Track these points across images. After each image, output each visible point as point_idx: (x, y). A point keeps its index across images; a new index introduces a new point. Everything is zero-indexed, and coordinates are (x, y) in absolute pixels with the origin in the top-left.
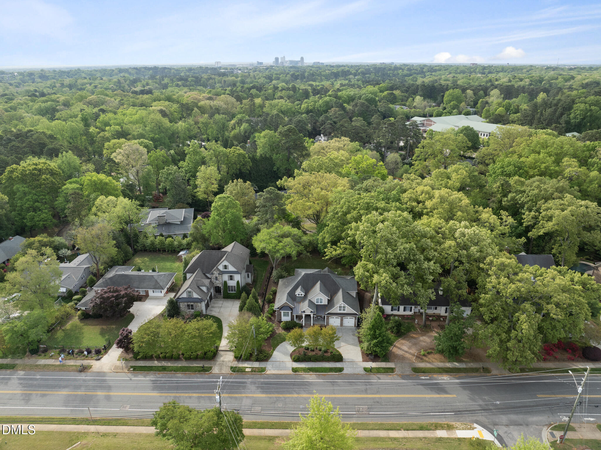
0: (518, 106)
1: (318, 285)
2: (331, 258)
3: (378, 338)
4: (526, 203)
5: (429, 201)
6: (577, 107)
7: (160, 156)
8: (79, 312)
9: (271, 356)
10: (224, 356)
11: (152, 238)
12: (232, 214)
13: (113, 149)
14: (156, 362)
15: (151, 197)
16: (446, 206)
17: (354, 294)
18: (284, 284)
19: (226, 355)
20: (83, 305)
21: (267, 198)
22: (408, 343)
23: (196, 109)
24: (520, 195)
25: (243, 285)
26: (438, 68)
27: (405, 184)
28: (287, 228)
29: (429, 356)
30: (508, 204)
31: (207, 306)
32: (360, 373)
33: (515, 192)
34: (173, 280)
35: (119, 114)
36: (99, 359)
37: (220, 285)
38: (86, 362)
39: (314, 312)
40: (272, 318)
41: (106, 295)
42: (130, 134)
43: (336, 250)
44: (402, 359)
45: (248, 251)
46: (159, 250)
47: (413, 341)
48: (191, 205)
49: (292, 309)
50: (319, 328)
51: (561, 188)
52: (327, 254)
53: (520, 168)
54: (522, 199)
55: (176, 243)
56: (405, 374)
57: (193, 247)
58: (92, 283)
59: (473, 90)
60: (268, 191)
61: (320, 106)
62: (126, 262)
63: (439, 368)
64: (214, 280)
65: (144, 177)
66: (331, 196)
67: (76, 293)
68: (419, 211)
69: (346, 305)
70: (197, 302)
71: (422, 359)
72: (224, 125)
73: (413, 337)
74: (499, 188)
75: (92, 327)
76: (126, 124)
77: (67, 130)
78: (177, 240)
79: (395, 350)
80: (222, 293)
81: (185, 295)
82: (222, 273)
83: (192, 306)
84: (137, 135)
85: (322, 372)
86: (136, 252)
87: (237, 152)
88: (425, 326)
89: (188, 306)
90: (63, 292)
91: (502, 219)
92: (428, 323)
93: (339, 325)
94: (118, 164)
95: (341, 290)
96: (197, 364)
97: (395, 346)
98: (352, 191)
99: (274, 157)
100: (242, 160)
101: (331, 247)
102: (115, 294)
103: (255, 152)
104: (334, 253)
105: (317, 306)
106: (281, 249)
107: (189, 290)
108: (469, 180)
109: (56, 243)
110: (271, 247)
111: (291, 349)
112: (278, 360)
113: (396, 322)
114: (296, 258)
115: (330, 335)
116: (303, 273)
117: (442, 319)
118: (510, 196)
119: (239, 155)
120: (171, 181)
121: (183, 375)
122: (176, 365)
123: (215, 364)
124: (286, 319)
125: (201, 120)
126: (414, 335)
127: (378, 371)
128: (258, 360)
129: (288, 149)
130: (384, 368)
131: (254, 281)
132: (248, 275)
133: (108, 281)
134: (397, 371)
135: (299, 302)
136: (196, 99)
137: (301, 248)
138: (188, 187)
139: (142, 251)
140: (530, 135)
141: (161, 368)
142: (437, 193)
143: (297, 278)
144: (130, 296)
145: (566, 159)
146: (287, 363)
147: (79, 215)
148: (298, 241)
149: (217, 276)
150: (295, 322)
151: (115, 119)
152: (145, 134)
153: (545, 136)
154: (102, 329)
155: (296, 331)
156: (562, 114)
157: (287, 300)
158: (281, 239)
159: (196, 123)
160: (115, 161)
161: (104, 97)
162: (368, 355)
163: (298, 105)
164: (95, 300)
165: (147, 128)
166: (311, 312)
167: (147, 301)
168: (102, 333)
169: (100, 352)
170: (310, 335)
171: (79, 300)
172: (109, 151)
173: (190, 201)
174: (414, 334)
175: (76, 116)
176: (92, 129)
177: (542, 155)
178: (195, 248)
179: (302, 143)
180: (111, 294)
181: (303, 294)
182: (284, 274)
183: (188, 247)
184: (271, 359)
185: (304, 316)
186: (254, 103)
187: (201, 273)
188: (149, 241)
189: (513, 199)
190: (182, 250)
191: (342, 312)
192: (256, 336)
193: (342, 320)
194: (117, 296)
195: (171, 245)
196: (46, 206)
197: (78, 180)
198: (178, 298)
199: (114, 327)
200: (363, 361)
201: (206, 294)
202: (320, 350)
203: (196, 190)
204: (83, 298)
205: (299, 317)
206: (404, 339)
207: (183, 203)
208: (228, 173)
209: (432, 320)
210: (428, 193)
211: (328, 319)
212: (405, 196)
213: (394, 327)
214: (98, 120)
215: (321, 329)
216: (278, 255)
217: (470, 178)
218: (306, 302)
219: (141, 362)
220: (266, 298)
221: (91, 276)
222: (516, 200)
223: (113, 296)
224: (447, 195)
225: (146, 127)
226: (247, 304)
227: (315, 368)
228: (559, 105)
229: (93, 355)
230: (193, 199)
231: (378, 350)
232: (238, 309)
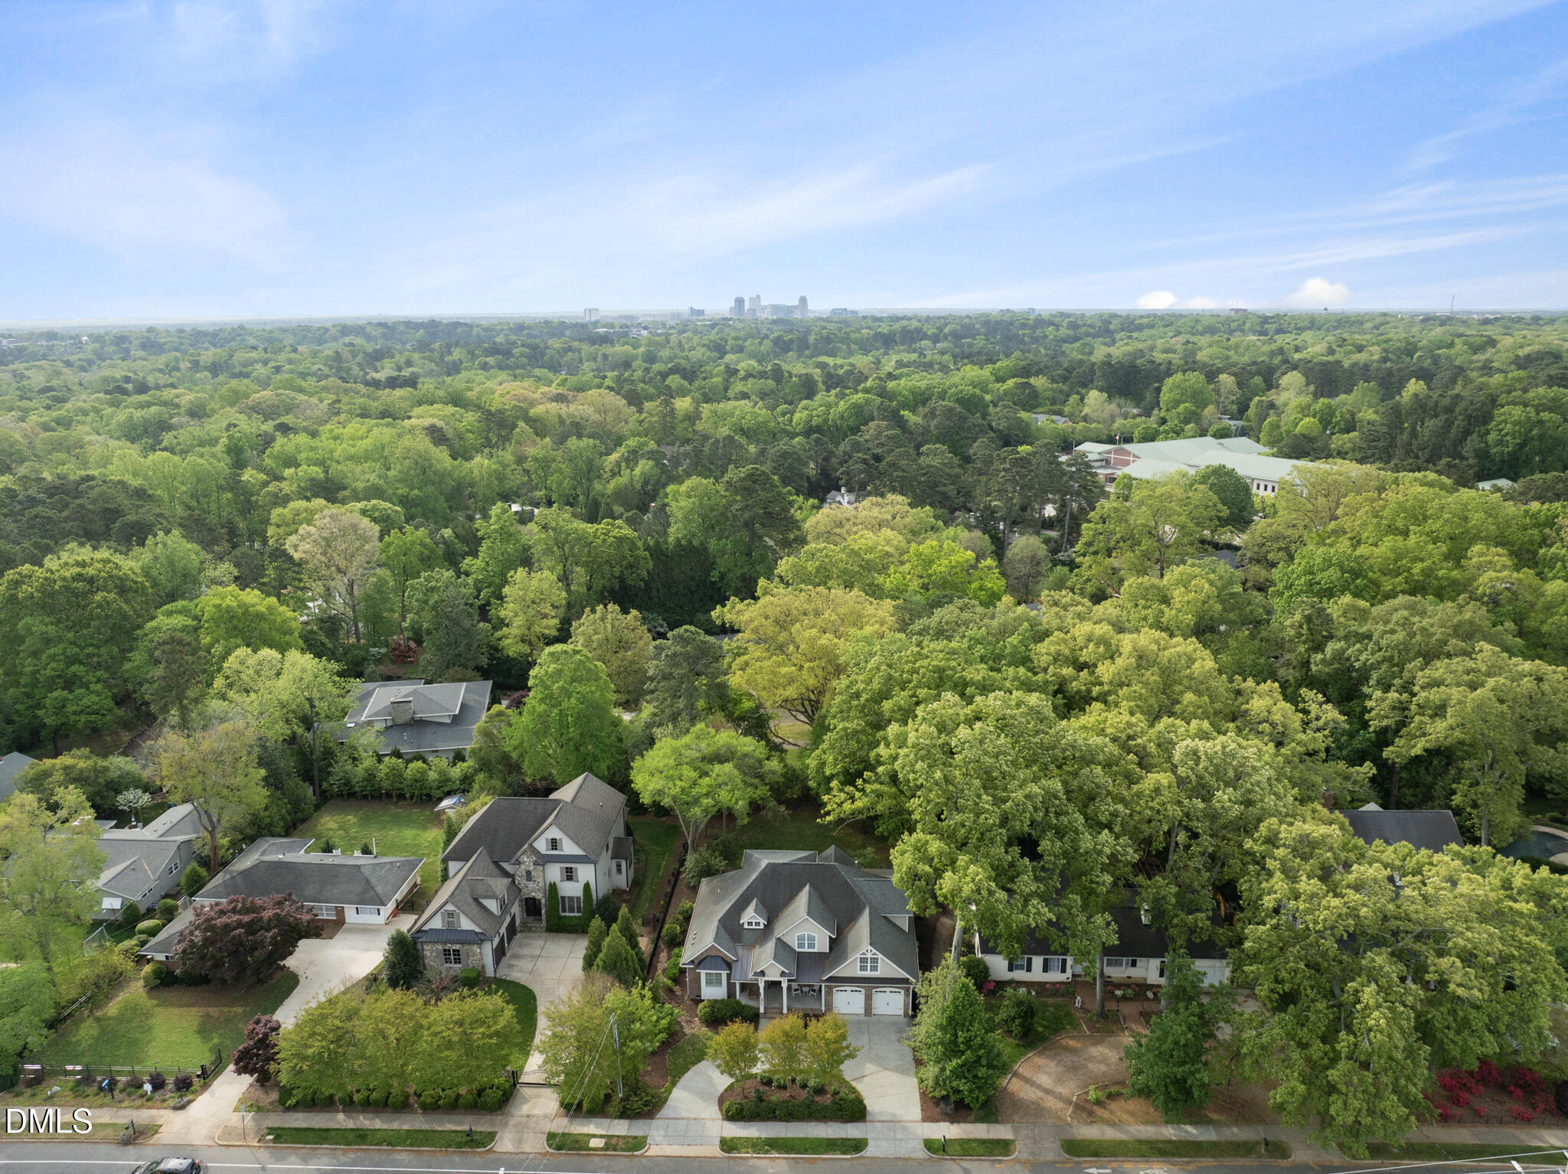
0: (1353, 415)
1: (803, 897)
2: (840, 821)
3: (963, 1053)
4: (1373, 667)
5: (1108, 662)
6: (1504, 414)
7: (413, 543)
8: (148, 969)
9: (666, 1100)
10: (533, 1101)
11: (368, 762)
12: (583, 699)
13: (291, 526)
14: (341, 1116)
15: (383, 650)
16: (1152, 676)
17: (904, 922)
18: (713, 892)
19: (539, 1096)
20: (160, 948)
21: (675, 654)
22: (1052, 1064)
23: (521, 424)
24: (1358, 646)
25: (601, 895)
26: (1145, 321)
27: (1046, 616)
28: (728, 737)
29: (1113, 1105)
30: (1327, 670)
31: (500, 953)
32: (914, 1155)
33: (1346, 638)
34: (415, 877)
35: (324, 437)
36: (183, 1107)
37: (539, 896)
38: (143, 1116)
39: (790, 974)
40: (677, 989)
41: (220, 922)
42: (345, 488)
43: (853, 799)
44: (1034, 1112)
45: (620, 798)
46: (389, 795)
47: (1068, 1058)
48: (484, 673)
49: (729, 965)
50: (801, 1022)
51: (1467, 627)
52: (829, 808)
53: (1356, 574)
54: (1363, 658)
55: (433, 775)
56: (1042, 1158)
57: (476, 786)
58: (195, 885)
59: (1235, 375)
60: (681, 636)
61: (842, 417)
62: (295, 827)
63: (1140, 1142)
64: (520, 880)
65: (368, 598)
66: (845, 650)
67: (150, 913)
68: (1079, 692)
69: (880, 956)
70: (470, 943)
71: (1091, 1113)
72: (590, 463)
73: (1067, 1049)
74: (1301, 626)
75: (176, 1011)
76: (338, 463)
77: (183, 475)
78: (438, 767)
79: (1015, 1086)
80: (544, 917)
81: (437, 923)
82: (543, 860)
83: (457, 952)
84: (366, 489)
85: (806, 1152)
86: (325, 799)
87: (615, 532)
88: (1103, 1015)
89: (446, 952)
90: (114, 910)
91: (1306, 712)
92: (1111, 1006)
93: (862, 1011)
94: (299, 565)
95: (866, 913)
96: (454, 1123)
97: (1016, 1074)
98: (902, 636)
99: (713, 545)
100: (628, 553)
101: (841, 790)
102: (246, 919)
103: (666, 533)
104: (848, 806)
105: (800, 956)
106: (707, 795)
107: (450, 907)
108: (1218, 607)
109: (113, 774)
110: (678, 790)
111: (724, 1082)
112: (684, 1114)
113: (1019, 1004)
114: (746, 821)
115: (827, 1045)
116: (764, 863)
117: (1150, 995)
118: (1331, 647)
119: (620, 540)
120: (434, 608)
121: (412, 1156)
122: (395, 1125)
123: (506, 1125)
124: (714, 992)
125: (531, 451)
126: (1071, 1043)
127: (966, 1148)
128: (624, 1114)
129: (749, 524)
130: (983, 1142)
131: (636, 884)
132: (619, 866)
133: (239, 879)
134: (1020, 1151)
135: (751, 946)
136: (525, 399)
137: (763, 791)
138: (481, 624)
139: (342, 795)
140: (1381, 489)
141: (351, 1136)
142: (1126, 642)
143: (748, 876)
144: (289, 924)
145: (1477, 548)
146: (708, 1124)
147: (180, 698)
148: (753, 771)
149: (532, 868)
150: (738, 1003)
151: (312, 449)
152: (385, 487)
153: (1420, 489)
154: (207, 1015)
155: (738, 1029)
156: (1466, 433)
157: (717, 939)
158: (707, 767)
159: (520, 460)
160: (291, 557)
161: (292, 394)
162: (938, 1101)
163: (784, 414)
164: (191, 933)
165: (392, 473)
166: (783, 974)
167: (338, 936)
168: (204, 1030)
169: (190, 1084)
170: (772, 1042)
171: (153, 932)
172: (281, 531)
173: (484, 661)
174: (1073, 1038)
175: (213, 442)
176: (248, 475)
177: (1412, 540)
178: (482, 789)
179: (785, 510)
180: (236, 918)
181: (763, 922)
182: (719, 862)
183: (464, 787)
184: (665, 1112)
185: (762, 985)
186: (673, 410)
187: (487, 862)
188: (360, 770)
189: (1339, 656)
190: (449, 794)
191: (868, 973)
192: (623, 1044)
193: (868, 999)
194: (252, 922)
195: (420, 780)
196: (98, 673)
197: (191, 605)
198: (419, 931)
199: (239, 1010)
200: (925, 1119)
201: (499, 920)
202: (804, 1086)
203: (499, 634)
204: (164, 926)
205: (750, 989)
206: (1041, 1054)
207: (465, 666)
208: (589, 589)
209: (1124, 998)
210: (1103, 641)
211: (829, 993)
212: (1043, 651)
213: (1014, 1019)
214: (268, 452)
215: (806, 1026)
216: (697, 811)
217: (1222, 602)
218: (770, 946)
219: (300, 1115)
220: (664, 931)
221: (194, 864)
222: (1348, 659)
223: (240, 924)
224: (1155, 647)
225: (389, 469)
226: (604, 950)
227: (786, 1140)
228: (1457, 410)
229: (169, 1094)
230: (492, 657)
231: (963, 1086)
232: (580, 963)
